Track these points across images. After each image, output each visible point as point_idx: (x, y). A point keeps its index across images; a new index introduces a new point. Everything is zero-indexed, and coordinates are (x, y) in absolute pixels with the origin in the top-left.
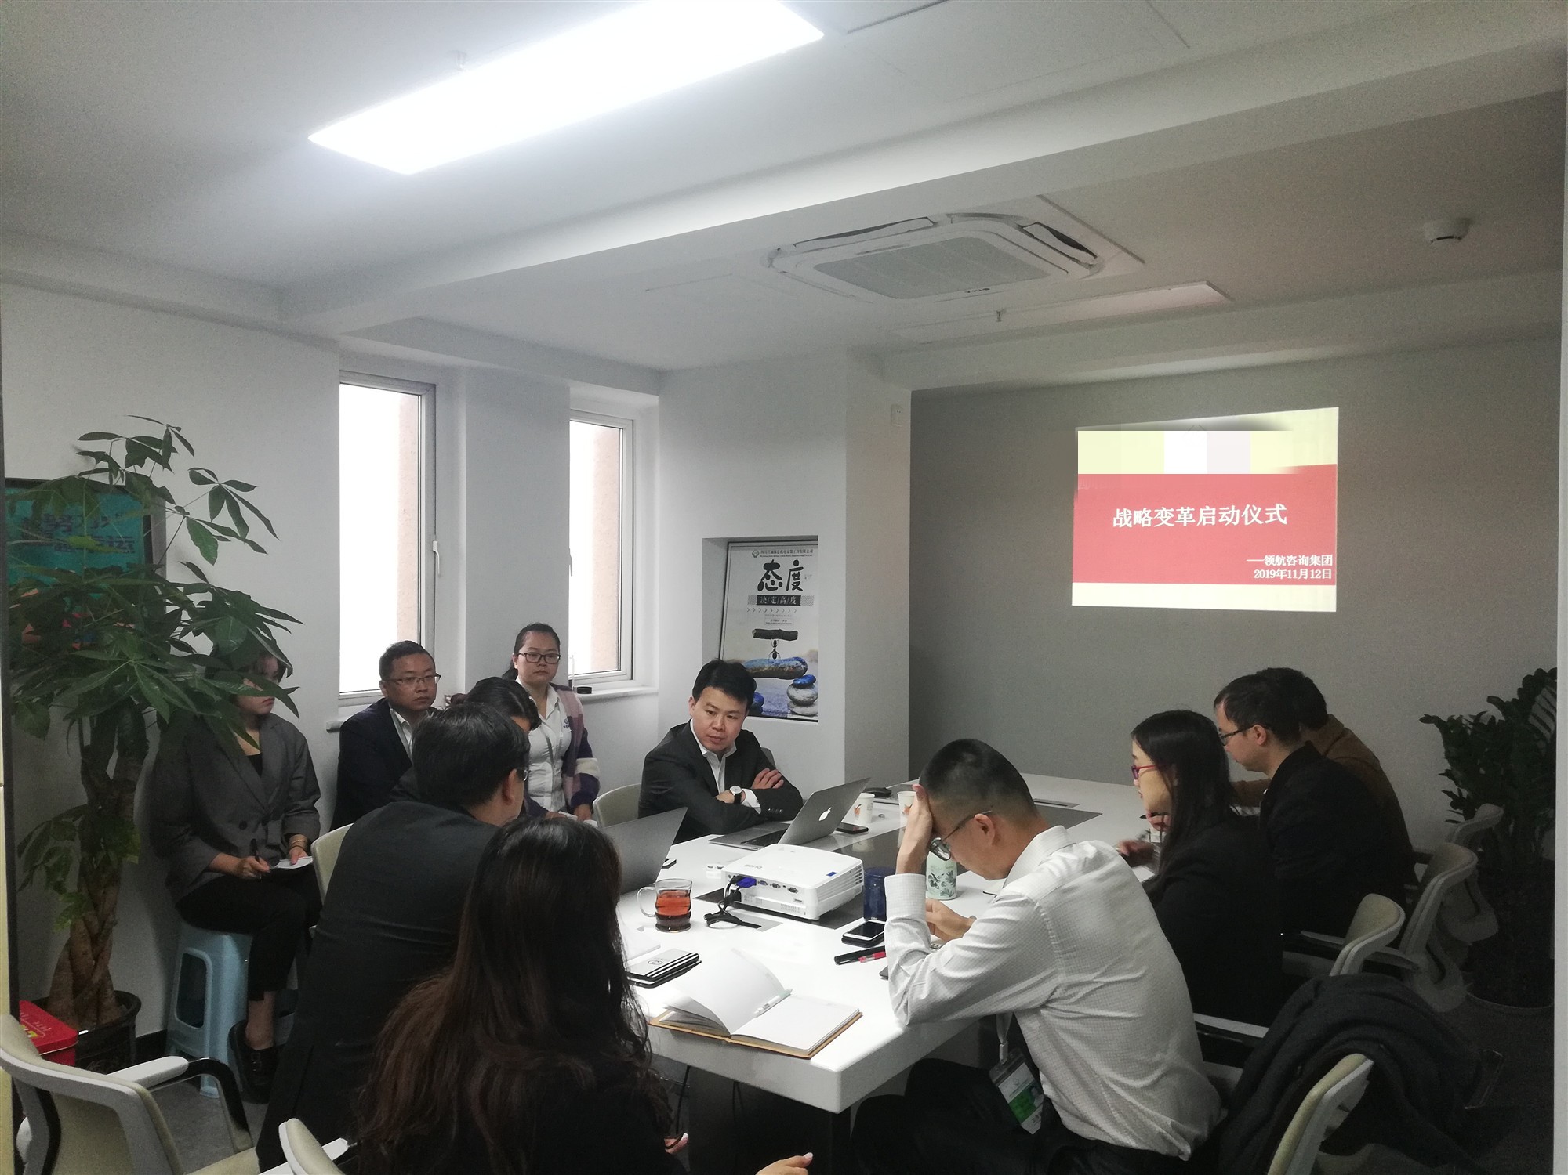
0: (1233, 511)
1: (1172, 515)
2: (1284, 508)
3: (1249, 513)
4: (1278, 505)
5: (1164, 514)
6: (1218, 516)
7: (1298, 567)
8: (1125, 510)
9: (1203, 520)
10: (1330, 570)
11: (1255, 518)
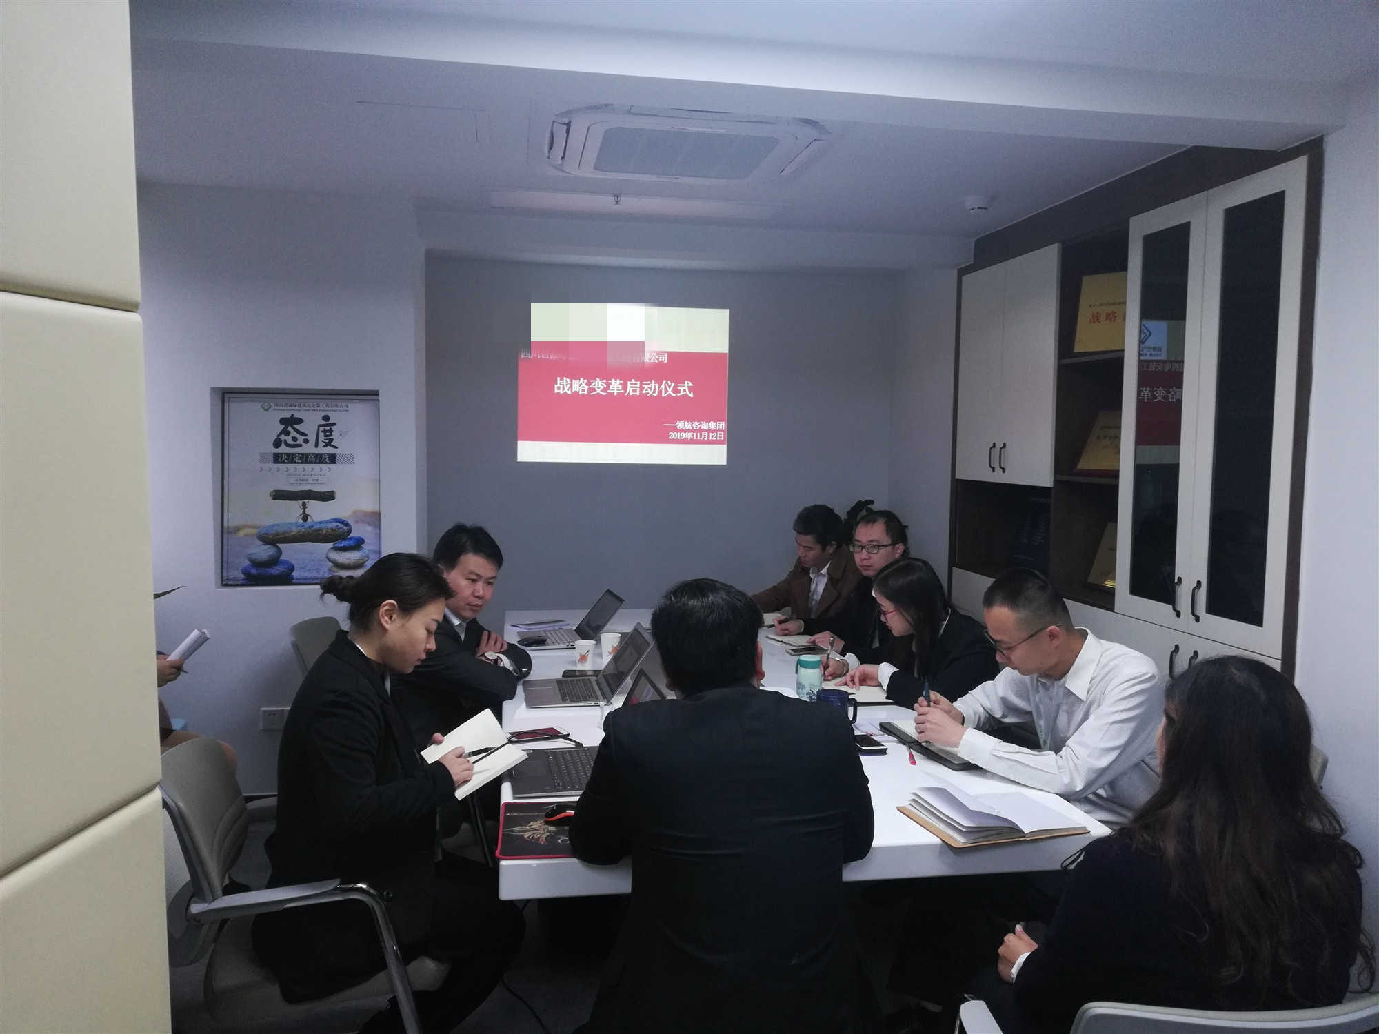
0: (653, 385)
1: (605, 386)
2: (691, 385)
3: (665, 387)
4: (686, 382)
5: (598, 384)
6: (642, 389)
7: (701, 430)
8: (565, 378)
9: (630, 391)
10: (723, 433)
11: (670, 391)
